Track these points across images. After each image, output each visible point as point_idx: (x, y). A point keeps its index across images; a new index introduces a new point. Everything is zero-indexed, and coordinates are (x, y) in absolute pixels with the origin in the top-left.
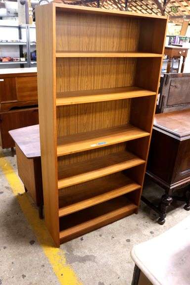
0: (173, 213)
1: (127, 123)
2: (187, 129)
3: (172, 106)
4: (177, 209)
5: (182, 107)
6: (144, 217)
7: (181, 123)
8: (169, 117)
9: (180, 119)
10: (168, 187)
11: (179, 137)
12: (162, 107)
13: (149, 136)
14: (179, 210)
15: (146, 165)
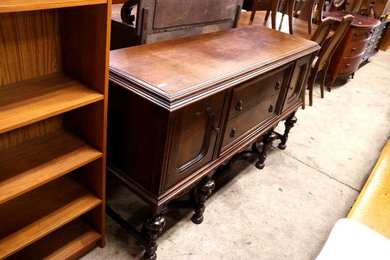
0: (172, 233)
1: (55, 70)
2: (185, 81)
3: (165, 30)
4: (179, 224)
5: (182, 32)
6: (117, 253)
7: (175, 67)
8: (154, 54)
9: (173, 58)
10: (154, 201)
11: (168, 102)
12: (144, 32)
13: (102, 102)
14: (182, 225)
15: (104, 160)
